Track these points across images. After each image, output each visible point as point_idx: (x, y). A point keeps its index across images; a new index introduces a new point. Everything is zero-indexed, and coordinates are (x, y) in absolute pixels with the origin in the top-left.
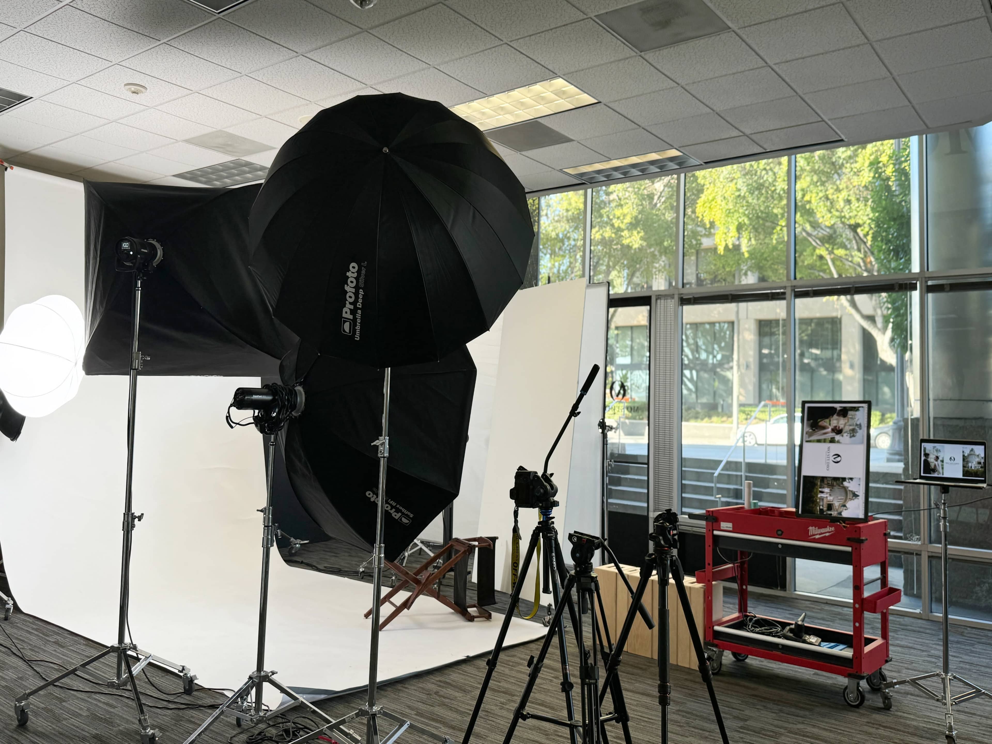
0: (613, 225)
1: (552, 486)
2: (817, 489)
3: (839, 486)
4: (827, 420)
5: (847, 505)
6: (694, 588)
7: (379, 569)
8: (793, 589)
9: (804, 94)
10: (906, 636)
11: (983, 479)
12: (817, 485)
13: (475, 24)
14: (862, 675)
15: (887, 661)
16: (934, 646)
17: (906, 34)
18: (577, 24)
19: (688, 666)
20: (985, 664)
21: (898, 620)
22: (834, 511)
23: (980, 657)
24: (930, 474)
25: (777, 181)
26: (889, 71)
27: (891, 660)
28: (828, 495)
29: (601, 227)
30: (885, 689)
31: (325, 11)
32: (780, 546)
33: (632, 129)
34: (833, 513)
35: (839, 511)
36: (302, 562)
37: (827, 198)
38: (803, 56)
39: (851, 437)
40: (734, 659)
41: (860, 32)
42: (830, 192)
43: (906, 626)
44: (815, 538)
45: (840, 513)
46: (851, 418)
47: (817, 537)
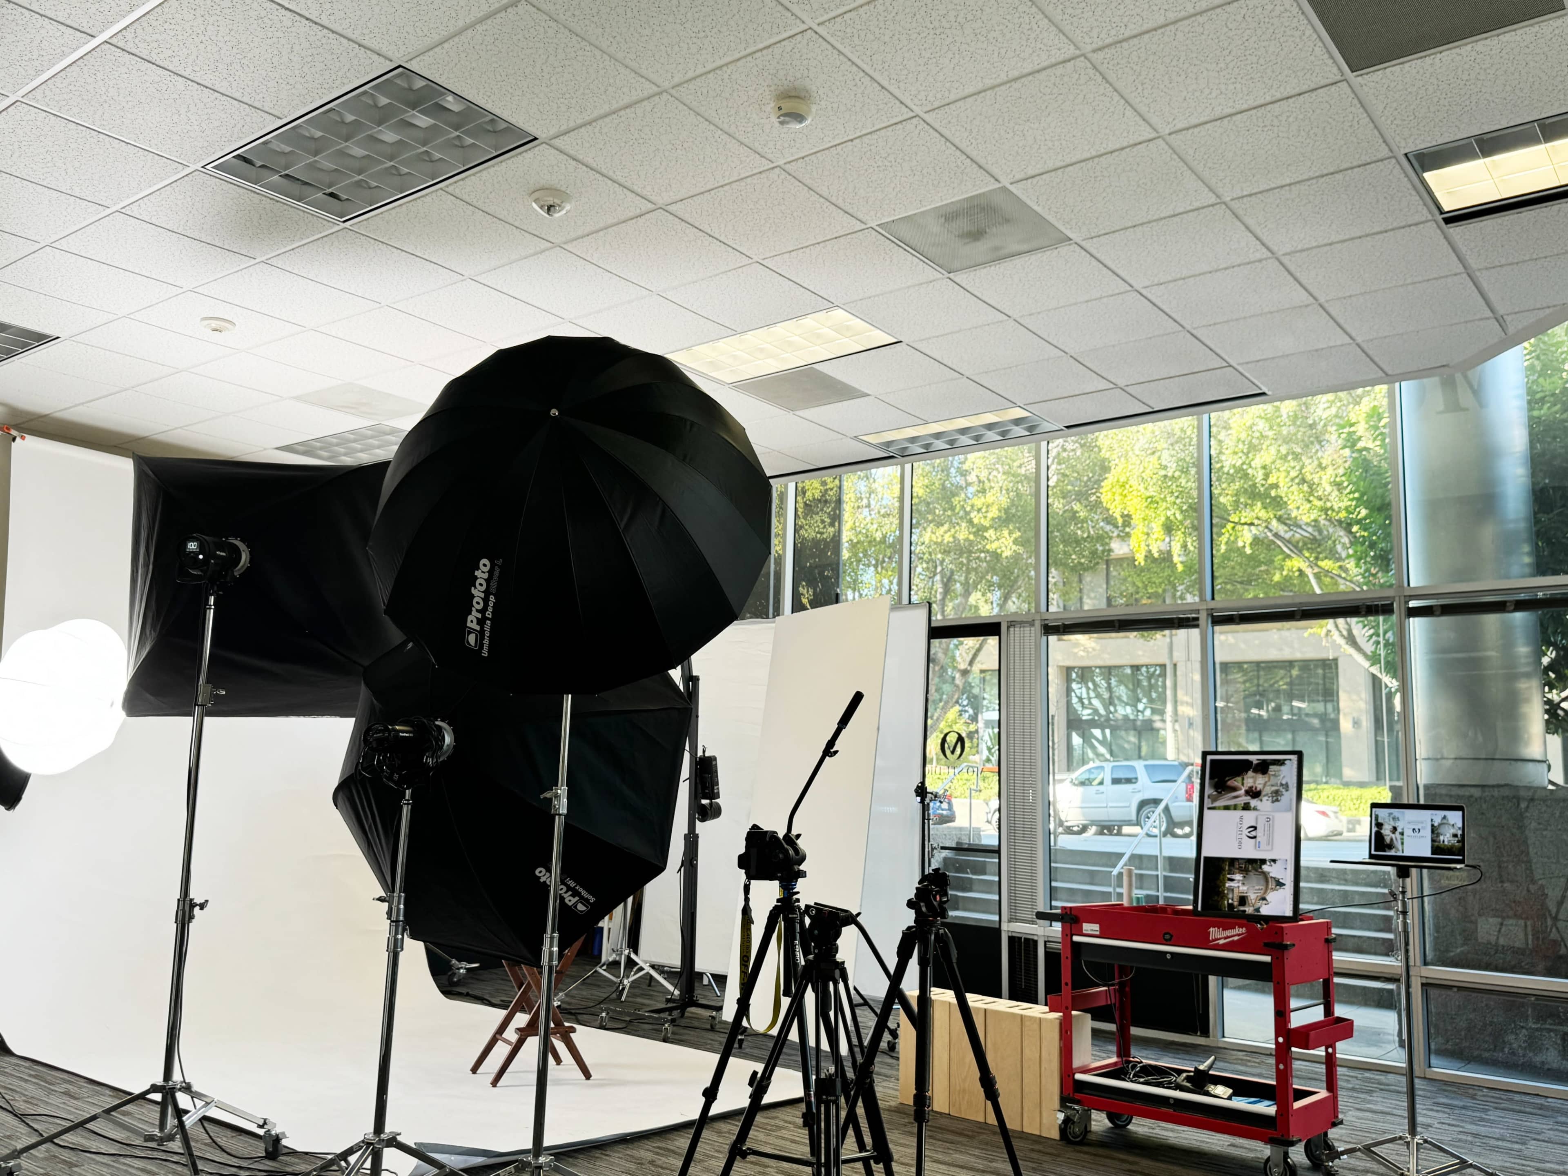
0: (970, 522)
1: (797, 850)
2: (1224, 875)
3: (1256, 871)
4: (1239, 779)
5: (1267, 898)
6: (1046, 1019)
7: (550, 968)
8: (1220, 1034)
9: (1194, 329)
10: (1384, 1098)
11: (1461, 858)
12: (1224, 869)
13: (710, 236)
14: (1291, 1138)
15: (1334, 1125)
16: (1425, 1112)
17: (1326, 245)
18: (854, 235)
19: (1037, 1133)
20: (1497, 1136)
21: (1377, 1077)
22: (1249, 906)
23: (1492, 1127)
24: (1385, 851)
25: (1224, 454)
26: (1311, 295)
27: (1341, 1123)
28: (1240, 884)
29: (953, 525)
30: (1328, 1162)
31: (500, 219)
32: (1169, 957)
33: (952, 379)
34: (1247, 909)
35: (1257, 906)
36: (468, 995)
37: (1303, 481)
38: (1183, 276)
39: (1273, 802)
40: (1110, 1125)
41: (1258, 242)
42: (1308, 469)
43: (1388, 1085)
44: (1218, 944)
45: (1258, 910)
46: (1274, 775)
47: (1222, 942)
